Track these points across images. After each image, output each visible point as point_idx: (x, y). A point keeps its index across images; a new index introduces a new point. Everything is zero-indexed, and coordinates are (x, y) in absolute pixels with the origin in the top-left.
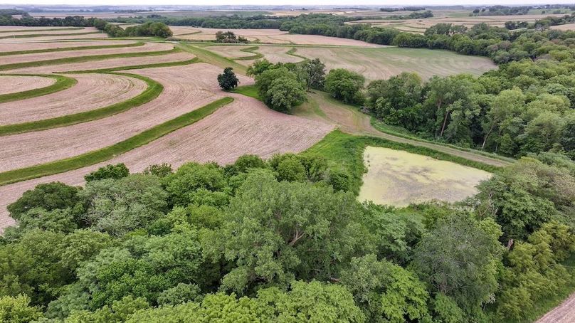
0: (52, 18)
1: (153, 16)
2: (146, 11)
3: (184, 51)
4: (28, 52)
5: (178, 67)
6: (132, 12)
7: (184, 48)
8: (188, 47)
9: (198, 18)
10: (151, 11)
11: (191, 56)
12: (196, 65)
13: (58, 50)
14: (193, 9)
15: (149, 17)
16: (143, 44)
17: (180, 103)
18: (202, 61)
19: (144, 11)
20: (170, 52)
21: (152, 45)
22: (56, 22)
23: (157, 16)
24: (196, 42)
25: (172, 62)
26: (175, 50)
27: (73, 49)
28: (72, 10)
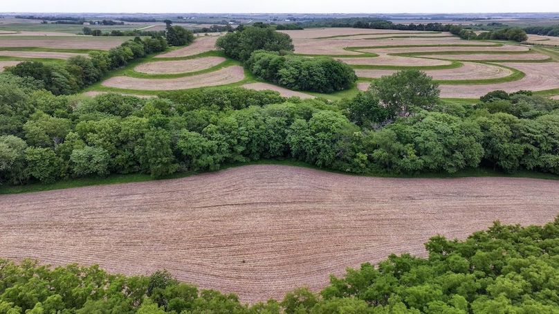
0: (417, 25)
1: (493, 24)
2: (484, 19)
3: (539, 52)
4: (421, 46)
5: (533, 64)
6: (470, 20)
7: (538, 50)
8: (542, 50)
9: (544, 26)
10: (489, 19)
11: (547, 57)
12: (550, 64)
13: (439, 46)
14: (537, 17)
15: (489, 25)
16: (502, 45)
17: (540, 84)
18: (555, 61)
19: (481, 19)
20: (526, 52)
21: (508, 46)
22: (421, 28)
23: (497, 24)
24: (548, 46)
25: (528, 59)
26: (530, 51)
27: (449, 46)
28: (413, 18)
